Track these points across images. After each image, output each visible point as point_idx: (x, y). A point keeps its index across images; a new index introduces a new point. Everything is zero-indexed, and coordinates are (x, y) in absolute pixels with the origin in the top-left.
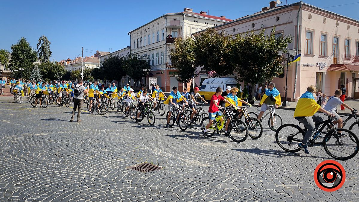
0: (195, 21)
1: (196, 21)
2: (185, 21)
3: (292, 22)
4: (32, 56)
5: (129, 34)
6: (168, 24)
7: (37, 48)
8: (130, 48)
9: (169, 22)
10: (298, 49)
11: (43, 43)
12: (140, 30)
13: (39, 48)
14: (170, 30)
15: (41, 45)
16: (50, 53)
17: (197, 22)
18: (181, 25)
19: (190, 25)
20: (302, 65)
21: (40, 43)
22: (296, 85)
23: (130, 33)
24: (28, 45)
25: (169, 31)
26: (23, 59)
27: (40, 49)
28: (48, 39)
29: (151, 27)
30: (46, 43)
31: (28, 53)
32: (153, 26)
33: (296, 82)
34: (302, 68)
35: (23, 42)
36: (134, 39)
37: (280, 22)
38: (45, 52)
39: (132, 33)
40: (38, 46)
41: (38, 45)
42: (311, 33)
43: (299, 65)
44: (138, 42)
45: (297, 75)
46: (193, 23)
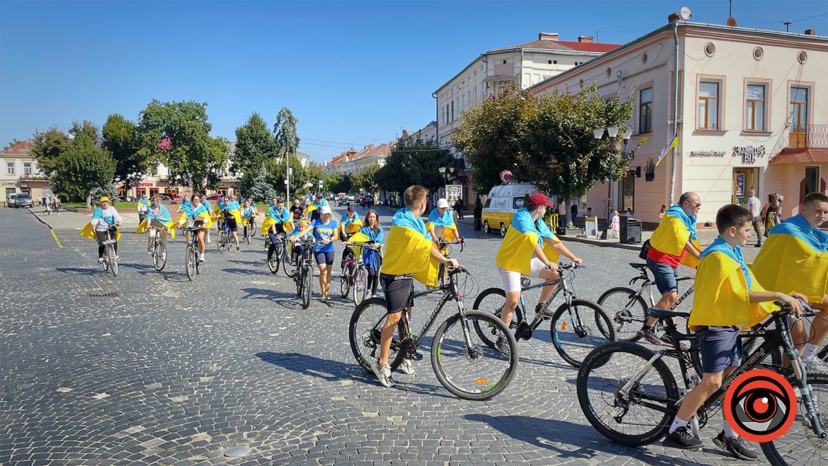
0: (550, 62)
1: (553, 62)
2: (525, 63)
3: (665, 65)
4: (271, 147)
5: (435, 95)
6: (491, 73)
7: (275, 132)
8: (435, 124)
9: (492, 67)
10: (676, 120)
11: (284, 121)
12: (450, 85)
13: (277, 132)
14: (494, 84)
15: (280, 125)
16: (297, 140)
17: (555, 62)
18: (516, 71)
19: (537, 72)
20: (689, 154)
21: (279, 122)
22: (672, 195)
23: (436, 93)
24: (263, 127)
25: (492, 87)
26: (255, 153)
27: (279, 134)
28: (294, 115)
29: (466, 80)
30: (290, 122)
31: (264, 142)
32: (469, 78)
33: (673, 191)
34: (686, 160)
35: (255, 120)
36: (442, 105)
37: (649, 64)
38: (286, 142)
39: (440, 94)
40: (276, 128)
41: (276, 125)
42: (715, 86)
43: (680, 154)
44: (448, 113)
45: (674, 176)
46: (547, 66)
